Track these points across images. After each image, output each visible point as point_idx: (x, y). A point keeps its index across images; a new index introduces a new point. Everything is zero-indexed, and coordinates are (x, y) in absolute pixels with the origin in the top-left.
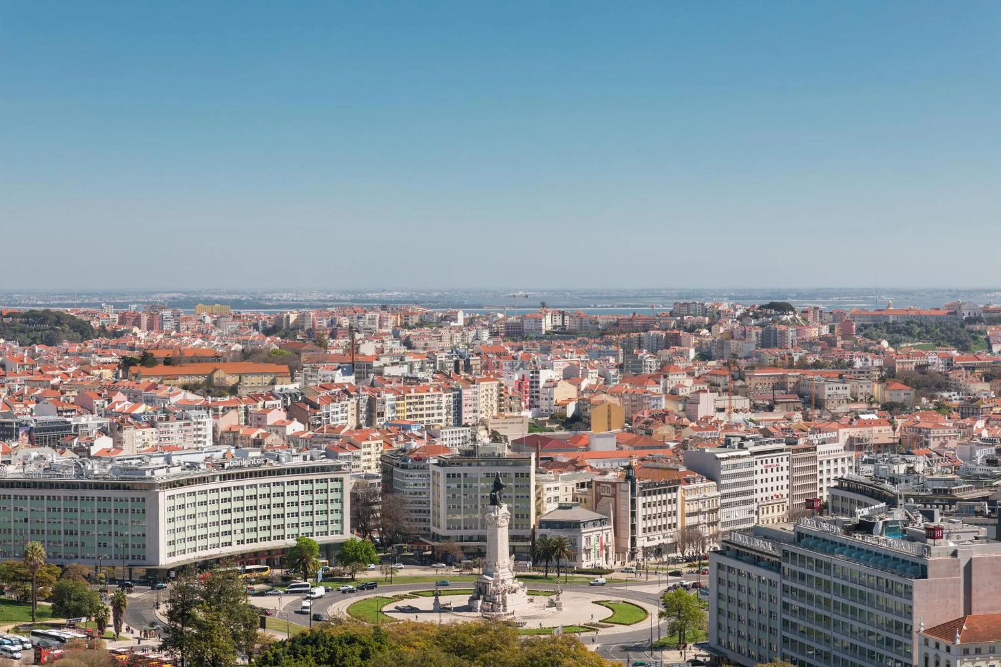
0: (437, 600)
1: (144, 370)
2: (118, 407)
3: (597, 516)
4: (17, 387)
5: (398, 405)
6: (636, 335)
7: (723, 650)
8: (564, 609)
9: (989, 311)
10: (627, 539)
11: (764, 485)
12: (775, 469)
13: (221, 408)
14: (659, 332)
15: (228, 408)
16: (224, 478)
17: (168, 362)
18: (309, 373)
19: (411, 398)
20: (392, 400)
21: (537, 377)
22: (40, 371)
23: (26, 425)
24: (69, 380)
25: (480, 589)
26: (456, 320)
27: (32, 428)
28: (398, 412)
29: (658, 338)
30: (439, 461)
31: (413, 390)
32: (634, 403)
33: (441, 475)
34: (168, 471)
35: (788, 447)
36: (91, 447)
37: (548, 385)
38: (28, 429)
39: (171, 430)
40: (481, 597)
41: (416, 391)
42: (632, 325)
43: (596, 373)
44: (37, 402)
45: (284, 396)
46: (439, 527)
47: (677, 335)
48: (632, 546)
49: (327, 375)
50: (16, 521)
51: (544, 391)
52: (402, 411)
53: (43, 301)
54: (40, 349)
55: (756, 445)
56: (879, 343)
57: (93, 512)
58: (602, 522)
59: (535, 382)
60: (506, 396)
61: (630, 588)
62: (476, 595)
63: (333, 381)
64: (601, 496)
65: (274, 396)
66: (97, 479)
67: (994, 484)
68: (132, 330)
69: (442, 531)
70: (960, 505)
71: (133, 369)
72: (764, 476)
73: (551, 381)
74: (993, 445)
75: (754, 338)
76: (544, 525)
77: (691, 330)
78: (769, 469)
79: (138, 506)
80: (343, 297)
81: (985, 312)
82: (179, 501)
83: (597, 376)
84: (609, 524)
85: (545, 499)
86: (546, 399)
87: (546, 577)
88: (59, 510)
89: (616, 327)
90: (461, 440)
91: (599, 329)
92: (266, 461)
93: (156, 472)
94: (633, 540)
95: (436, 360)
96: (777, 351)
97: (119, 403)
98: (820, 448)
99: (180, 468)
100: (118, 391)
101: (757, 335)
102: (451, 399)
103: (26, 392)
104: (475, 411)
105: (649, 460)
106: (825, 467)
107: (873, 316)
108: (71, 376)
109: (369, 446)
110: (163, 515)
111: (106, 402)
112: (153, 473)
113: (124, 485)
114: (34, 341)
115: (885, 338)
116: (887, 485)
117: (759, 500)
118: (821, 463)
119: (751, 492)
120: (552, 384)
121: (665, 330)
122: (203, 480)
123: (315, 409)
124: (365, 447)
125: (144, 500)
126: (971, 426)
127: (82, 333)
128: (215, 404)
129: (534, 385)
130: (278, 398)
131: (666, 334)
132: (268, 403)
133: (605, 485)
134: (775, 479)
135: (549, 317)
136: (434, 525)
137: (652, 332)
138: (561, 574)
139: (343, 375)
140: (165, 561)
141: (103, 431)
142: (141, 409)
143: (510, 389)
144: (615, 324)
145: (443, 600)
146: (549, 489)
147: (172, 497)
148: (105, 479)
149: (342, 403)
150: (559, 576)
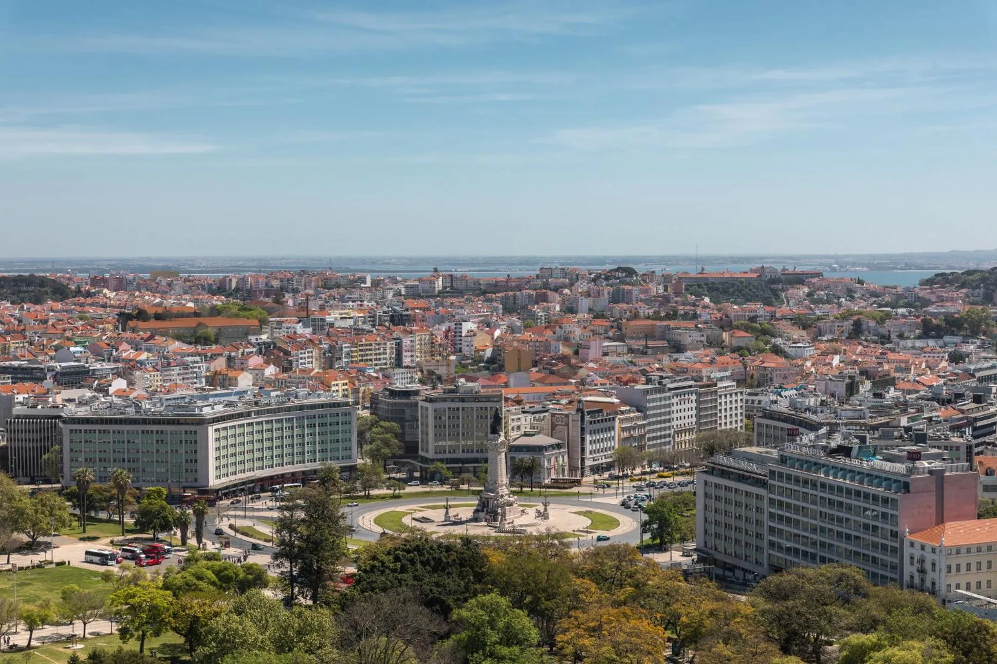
0: (447, 513)
1: (140, 324)
2: (124, 355)
3: (554, 441)
4: (37, 338)
5: (352, 352)
6: (511, 293)
7: (710, 551)
8: (551, 518)
9: (786, 274)
10: (578, 459)
11: (679, 415)
12: (687, 402)
13: (209, 354)
14: (531, 292)
15: (215, 355)
16: (258, 413)
17: (158, 317)
18: (274, 326)
19: (362, 345)
20: (348, 347)
21: (461, 328)
22: (53, 325)
23: (53, 370)
24: (79, 332)
25: (483, 503)
26: (365, 282)
27: (57, 372)
28: (352, 357)
29: (530, 296)
30: (426, 397)
31: (364, 340)
32: (538, 349)
33: (430, 409)
34: (213, 409)
35: (696, 383)
36: (110, 388)
37: (469, 334)
38: (54, 373)
39: (173, 373)
40: (485, 509)
41: (366, 340)
42: (507, 286)
43: (504, 324)
44: (56, 351)
45: (259, 344)
46: (427, 451)
47: (545, 294)
48: (582, 465)
49: (290, 328)
50: (100, 451)
51: (466, 339)
52: (355, 357)
53: (6, 267)
54: (29, 306)
55: (672, 383)
56: (703, 299)
57: (152, 443)
58: (559, 446)
59: (458, 332)
60: (436, 343)
61: (594, 500)
62: (480, 508)
63: (295, 333)
64: (556, 426)
65: (251, 344)
66: (155, 415)
67: (893, 412)
68: (102, 291)
69: (431, 455)
70: (883, 432)
71: (131, 324)
72: (679, 407)
73: (472, 331)
74: (843, 381)
75: (606, 296)
76: (513, 449)
77: (556, 290)
78: (682, 402)
79: (190, 437)
80: (251, 264)
81: (783, 274)
82: (223, 433)
83: (505, 327)
84: (565, 448)
85: (510, 428)
86: (468, 346)
87: (521, 492)
88: (123, 442)
89: (495, 287)
90: (409, 380)
91: (481, 289)
92: (289, 399)
93: (204, 409)
94: (583, 460)
95: (375, 315)
96: (624, 306)
97: (125, 351)
98: (720, 385)
99: (222, 405)
100: (123, 341)
101: (609, 293)
102: (394, 346)
103: (45, 342)
104: (412, 356)
105: (558, 394)
106: (723, 400)
107: (696, 278)
108: (80, 328)
109: (337, 385)
110: (212, 445)
111: (114, 351)
112: (201, 411)
113: (178, 420)
114: (23, 301)
115: (706, 296)
116: (808, 415)
117: (675, 427)
118: (720, 396)
119: (669, 420)
120: (472, 334)
121: (535, 290)
122: (240, 416)
123: (287, 355)
124: (334, 385)
125: (195, 432)
126: (803, 365)
127: (61, 294)
128: (204, 352)
129: (458, 334)
130: (254, 347)
131: (536, 293)
132: (247, 350)
133: (559, 416)
134: (687, 410)
135: (440, 280)
136: (422, 450)
137: (524, 292)
138: (534, 489)
139: (304, 327)
140: (214, 482)
141: (118, 374)
142: (144, 356)
143: (439, 338)
144: (493, 285)
145: (452, 512)
146: (513, 420)
147: (217, 430)
148: (162, 415)
149: (308, 350)
150: (532, 491)
